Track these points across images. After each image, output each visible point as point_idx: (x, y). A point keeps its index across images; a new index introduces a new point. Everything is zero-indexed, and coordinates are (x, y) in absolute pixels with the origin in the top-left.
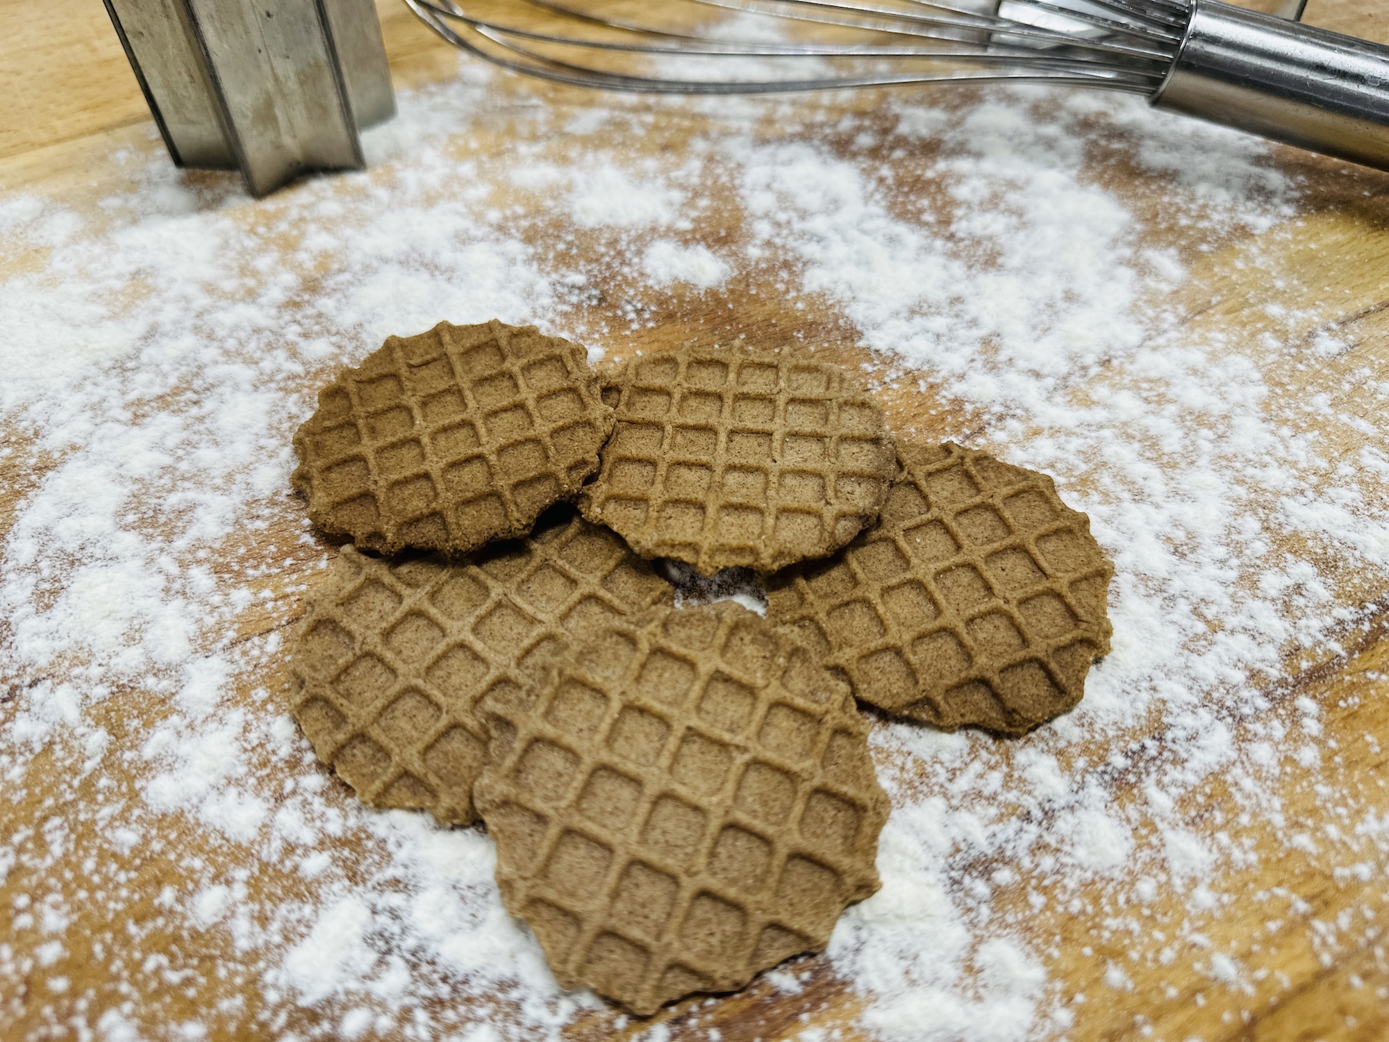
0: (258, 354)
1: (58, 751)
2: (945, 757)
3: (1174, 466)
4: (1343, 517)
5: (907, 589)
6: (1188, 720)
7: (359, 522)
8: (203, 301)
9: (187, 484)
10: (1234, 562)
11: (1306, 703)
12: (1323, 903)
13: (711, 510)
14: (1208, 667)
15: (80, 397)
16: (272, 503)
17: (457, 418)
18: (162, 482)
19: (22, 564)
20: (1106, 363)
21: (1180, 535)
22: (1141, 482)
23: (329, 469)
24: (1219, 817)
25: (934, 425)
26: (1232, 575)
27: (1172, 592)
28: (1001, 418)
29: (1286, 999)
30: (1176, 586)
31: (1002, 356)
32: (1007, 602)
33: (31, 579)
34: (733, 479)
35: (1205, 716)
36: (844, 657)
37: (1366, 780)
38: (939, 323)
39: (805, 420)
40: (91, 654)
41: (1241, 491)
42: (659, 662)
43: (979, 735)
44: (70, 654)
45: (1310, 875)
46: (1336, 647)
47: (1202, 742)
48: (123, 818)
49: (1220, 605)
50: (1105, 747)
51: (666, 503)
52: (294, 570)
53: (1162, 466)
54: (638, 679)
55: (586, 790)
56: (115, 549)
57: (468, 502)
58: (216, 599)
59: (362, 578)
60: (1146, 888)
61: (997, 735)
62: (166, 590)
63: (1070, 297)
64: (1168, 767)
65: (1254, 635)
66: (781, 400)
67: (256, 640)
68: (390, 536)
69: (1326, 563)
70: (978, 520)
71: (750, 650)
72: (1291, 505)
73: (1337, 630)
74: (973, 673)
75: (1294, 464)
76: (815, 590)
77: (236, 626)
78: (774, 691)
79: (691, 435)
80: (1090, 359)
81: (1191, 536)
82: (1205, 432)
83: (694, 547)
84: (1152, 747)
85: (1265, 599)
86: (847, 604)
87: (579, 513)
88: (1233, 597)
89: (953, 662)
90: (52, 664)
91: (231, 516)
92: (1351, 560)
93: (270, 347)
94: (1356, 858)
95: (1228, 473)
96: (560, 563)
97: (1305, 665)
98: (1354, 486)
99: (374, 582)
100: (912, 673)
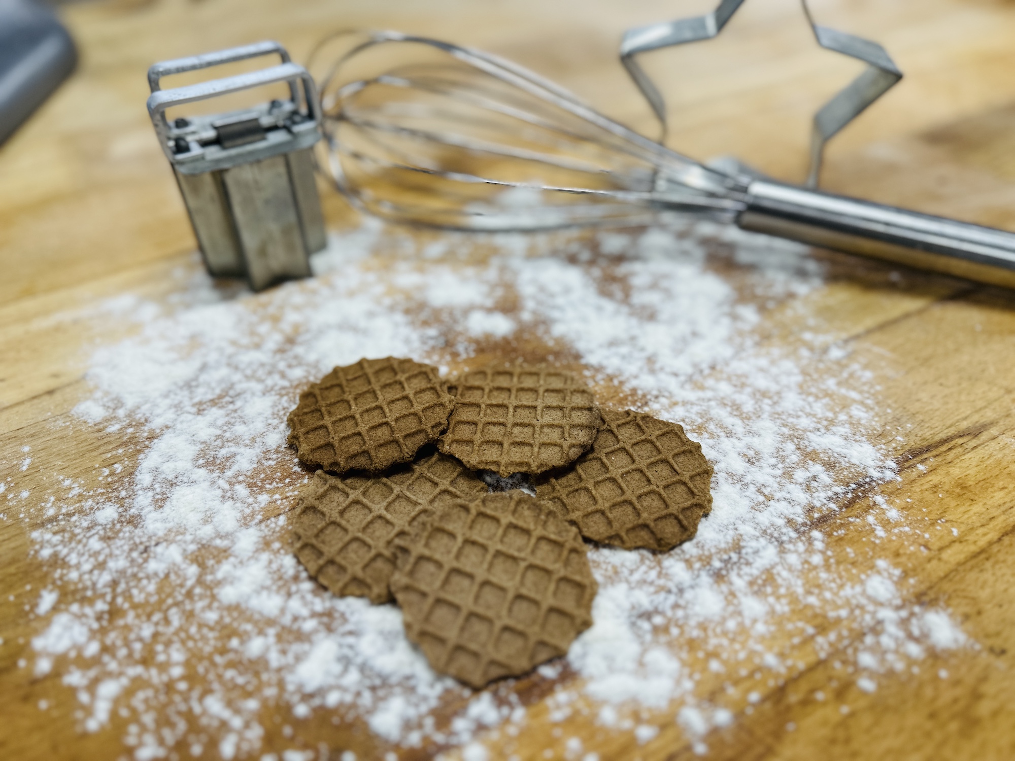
0: (263, 377)
1: (173, 577)
2: (628, 564)
3: (749, 419)
4: (841, 442)
5: (607, 483)
6: (754, 544)
7: (325, 458)
8: (230, 350)
9: (230, 444)
10: (780, 466)
11: (816, 534)
12: (822, 629)
13: (506, 445)
14: (764, 518)
15: (168, 402)
16: (277, 452)
17: (374, 405)
18: (216, 443)
19: (145, 486)
20: (713, 368)
21: (751, 453)
22: (731, 427)
23: (308, 433)
24: (769, 590)
25: (622, 401)
26: (779, 472)
27: (746, 481)
28: (657, 397)
29: (802, 674)
30: (748, 479)
31: (657, 366)
32: (658, 487)
33: (150, 494)
34: (517, 430)
35: (763, 541)
36: (575, 516)
37: (847, 570)
38: (624, 350)
39: (553, 400)
40: (186, 529)
41: (785, 430)
42: (481, 520)
43: (645, 553)
44: (174, 530)
45: (816, 616)
46: (833, 506)
47: (761, 554)
48: (209, 607)
49: (772, 487)
50: (710, 557)
51: (482, 443)
52: (290, 484)
53: (742, 419)
54: (471, 527)
55: (446, 581)
56: (194, 477)
57: (381, 446)
58: (251, 500)
59: (328, 486)
60: (731, 625)
61: (654, 552)
62: (223, 497)
63: (695, 334)
64: (743, 567)
65: (790, 502)
66: (541, 391)
67: (273, 519)
68: (342, 463)
69: (830, 465)
70: (644, 448)
71: (527, 513)
72: (812, 436)
73: (835, 498)
74: (641, 521)
75: (814, 416)
76: (561, 486)
77: (262, 513)
78: (538, 532)
79: (495, 409)
80: (704, 366)
81: (757, 453)
82: (767, 401)
83: (497, 463)
84: (735, 557)
85: (796, 483)
86: (577, 490)
87: (438, 450)
88: (779, 483)
89: (631, 517)
90: (166, 535)
91: (255, 459)
92: (843, 463)
93: (270, 373)
94: (838, 607)
95: (779, 421)
96: (429, 475)
97: (816, 515)
98: (847, 426)
99: (334, 488)
100: (610, 523)
